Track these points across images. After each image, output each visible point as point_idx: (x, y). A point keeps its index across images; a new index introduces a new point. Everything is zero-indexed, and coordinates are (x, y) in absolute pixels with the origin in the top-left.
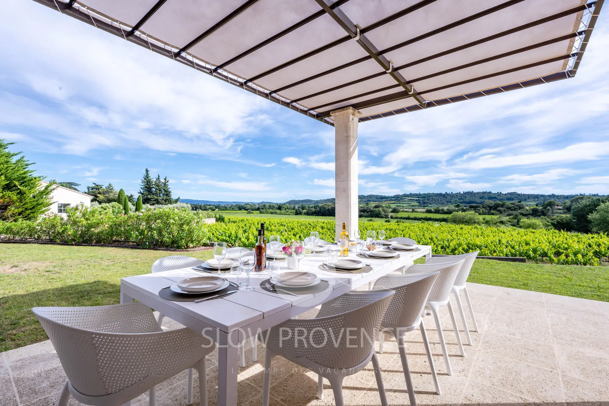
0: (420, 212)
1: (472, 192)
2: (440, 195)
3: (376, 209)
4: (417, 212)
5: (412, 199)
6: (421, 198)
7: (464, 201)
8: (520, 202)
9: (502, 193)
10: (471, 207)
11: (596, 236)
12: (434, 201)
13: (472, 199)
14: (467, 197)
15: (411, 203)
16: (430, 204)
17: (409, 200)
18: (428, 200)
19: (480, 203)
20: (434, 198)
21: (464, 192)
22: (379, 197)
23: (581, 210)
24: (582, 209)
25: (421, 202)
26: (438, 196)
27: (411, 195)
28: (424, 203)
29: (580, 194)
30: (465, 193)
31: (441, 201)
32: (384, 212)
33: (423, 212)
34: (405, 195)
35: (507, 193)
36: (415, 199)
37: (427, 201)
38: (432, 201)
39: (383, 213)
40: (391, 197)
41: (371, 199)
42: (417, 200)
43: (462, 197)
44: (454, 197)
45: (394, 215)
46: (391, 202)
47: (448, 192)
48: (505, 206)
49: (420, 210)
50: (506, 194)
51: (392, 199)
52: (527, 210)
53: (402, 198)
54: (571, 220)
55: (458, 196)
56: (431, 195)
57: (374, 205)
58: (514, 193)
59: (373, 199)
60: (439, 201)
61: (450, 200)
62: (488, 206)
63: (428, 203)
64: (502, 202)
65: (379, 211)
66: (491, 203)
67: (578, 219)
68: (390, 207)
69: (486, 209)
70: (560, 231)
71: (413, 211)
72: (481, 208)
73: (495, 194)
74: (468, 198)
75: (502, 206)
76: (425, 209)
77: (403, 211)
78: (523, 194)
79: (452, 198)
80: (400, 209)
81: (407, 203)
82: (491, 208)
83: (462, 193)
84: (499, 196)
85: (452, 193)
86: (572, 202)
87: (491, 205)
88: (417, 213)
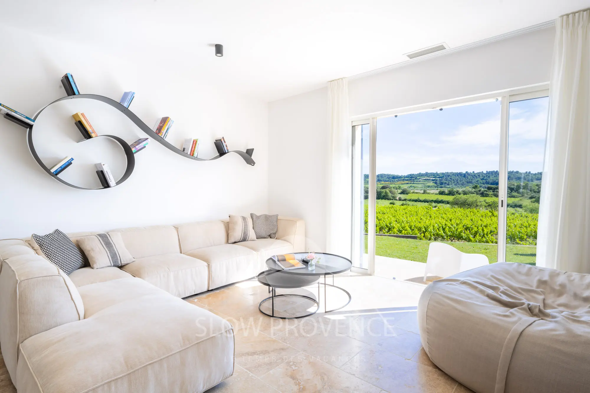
0: (432, 194)
2: (460, 174)
3: (384, 190)
4: (429, 193)
5: (428, 179)
6: (438, 178)
7: (486, 181)
9: (531, 173)
12: (453, 182)
14: (491, 177)
15: (426, 184)
16: (448, 184)
17: (424, 180)
18: (446, 180)
20: (453, 178)
21: (487, 171)
22: (391, 176)
25: (438, 182)
26: (458, 176)
27: (427, 174)
28: (442, 184)
30: (488, 173)
31: (460, 181)
32: (392, 194)
33: (436, 194)
34: (420, 175)
35: (537, 173)
36: (431, 178)
37: (445, 182)
38: (451, 181)
39: (390, 194)
40: (405, 177)
41: (383, 179)
42: (433, 180)
43: (484, 177)
44: (476, 177)
45: (403, 196)
46: (403, 183)
47: (469, 171)
49: (432, 191)
50: (535, 174)
51: (406, 179)
53: (416, 178)
55: (481, 175)
56: (450, 174)
57: (382, 185)
59: (384, 178)
60: (459, 181)
61: (470, 180)
63: (445, 183)
65: (386, 192)
68: (400, 188)
71: (425, 192)
76: (439, 191)
77: (413, 192)
79: (474, 178)
80: (411, 190)
81: (422, 184)
83: (485, 172)
85: (473, 172)
88: (429, 195)
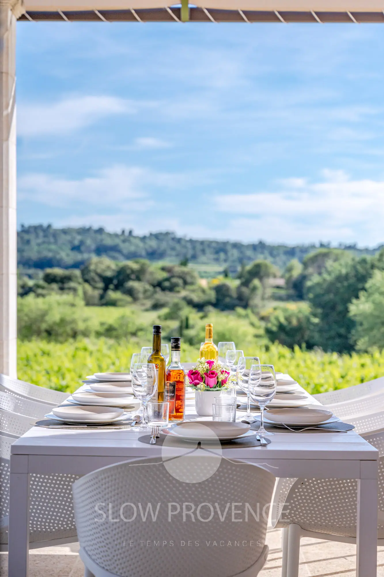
1: (49, 226)
8: (184, 263)
10: (50, 279)
11: (366, 359)
13: (50, 250)
19: (76, 265)
23: (328, 291)
24: (331, 288)
29: (322, 245)
48: (147, 277)
52: (203, 291)
54: (308, 320)
58: (167, 234)
62: (100, 276)
64: (137, 262)
66: (108, 267)
67: (325, 317)
69: (95, 288)
70: (291, 347)
72: (79, 283)
73: (116, 235)
74: (36, 248)
75: (139, 275)
78: (191, 241)
82: (107, 281)
84: (127, 244)
86: (305, 265)
87: (109, 274)
